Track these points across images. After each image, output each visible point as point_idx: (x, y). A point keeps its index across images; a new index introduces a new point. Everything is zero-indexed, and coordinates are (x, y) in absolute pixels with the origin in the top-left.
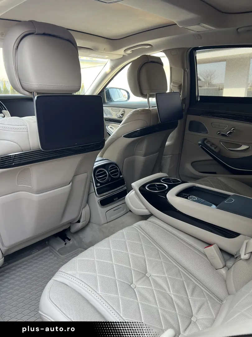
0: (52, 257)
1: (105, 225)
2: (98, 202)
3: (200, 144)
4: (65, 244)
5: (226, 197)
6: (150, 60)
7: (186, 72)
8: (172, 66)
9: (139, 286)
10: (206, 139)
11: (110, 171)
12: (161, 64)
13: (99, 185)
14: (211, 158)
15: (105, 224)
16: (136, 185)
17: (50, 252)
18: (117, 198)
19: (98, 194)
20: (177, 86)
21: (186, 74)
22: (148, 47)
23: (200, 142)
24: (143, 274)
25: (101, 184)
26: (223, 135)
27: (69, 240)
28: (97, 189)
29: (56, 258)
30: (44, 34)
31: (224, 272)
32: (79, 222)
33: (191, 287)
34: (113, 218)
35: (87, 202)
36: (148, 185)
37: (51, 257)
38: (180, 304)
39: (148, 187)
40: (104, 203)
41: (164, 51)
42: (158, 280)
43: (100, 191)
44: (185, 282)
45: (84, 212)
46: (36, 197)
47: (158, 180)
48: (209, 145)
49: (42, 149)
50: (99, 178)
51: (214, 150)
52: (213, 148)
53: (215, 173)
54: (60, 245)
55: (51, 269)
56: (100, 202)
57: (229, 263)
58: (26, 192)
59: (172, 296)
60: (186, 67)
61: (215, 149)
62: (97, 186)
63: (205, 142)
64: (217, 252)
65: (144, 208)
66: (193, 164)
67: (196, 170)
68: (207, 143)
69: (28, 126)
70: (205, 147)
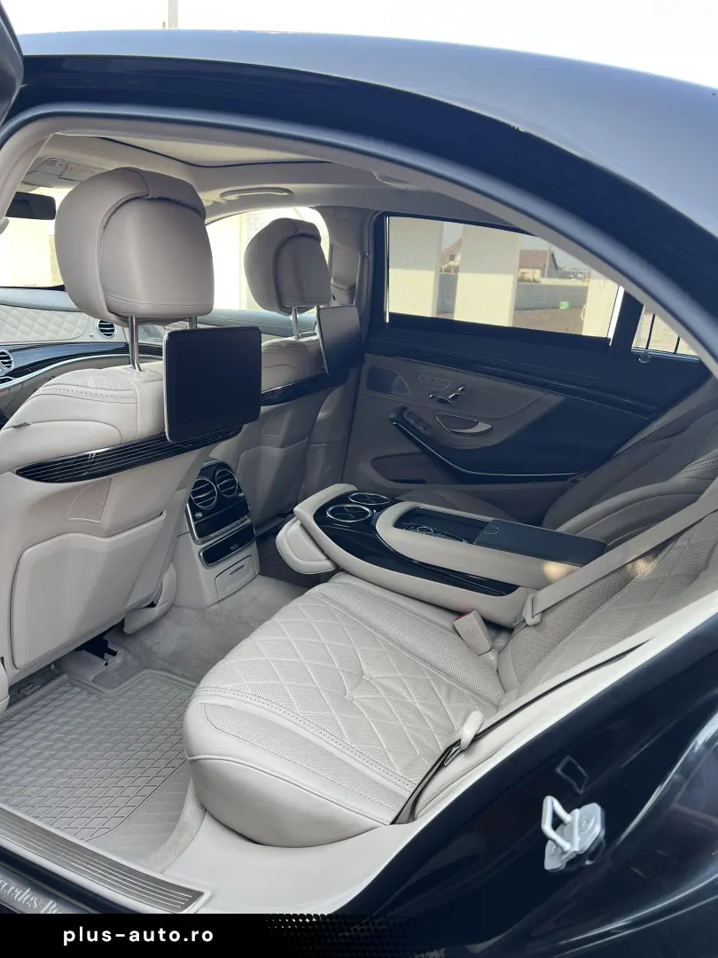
0: (84, 697)
1: (216, 607)
2: (200, 556)
3: (393, 420)
4: (106, 664)
5: (481, 525)
6: (301, 231)
7: (366, 260)
8: (337, 244)
9: (358, 696)
10: (405, 409)
11: (220, 481)
12: (318, 239)
13: (200, 515)
14: (417, 450)
15: (213, 604)
16: (306, 509)
17: (73, 686)
18: (237, 546)
19: (199, 536)
20: (345, 287)
21: (366, 265)
22: (284, 194)
23: (392, 416)
24: (359, 677)
25: (205, 513)
26: (442, 401)
27: (114, 654)
28: (196, 526)
29: (94, 698)
30: (161, 199)
31: (493, 658)
32: (153, 605)
33: (444, 688)
34: (229, 590)
35: (172, 560)
36: (331, 508)
37: (80, 697)
38: (434, 716)
39: (331, 513)
40: (211, 557)
41: (318, 209)
42: (387, 683)
43: (203, 530)
44: (432, 682)
45: (166, 579)
46: (103, 544)
47: (342, 498)
48: (412, 422)
49: (168, 439)
50: (198, 500)
51: (423, 432)
52: (421, 429)
53: (422, 482)
54: (95, 668)
55: (102, 714)
56: (203, 554)
57: (501, 641)
58: (85, 535)
59: (419, 706)
60: (366, 250)
61: (425, 429)
62: (195, 519)
63: (405, 415)
64: (479, 624)
65: (323, 557)
66: (377, 463)
67: (384, 476)
68: (408, 415)
69: (138, 392)
70: (404, 425)
